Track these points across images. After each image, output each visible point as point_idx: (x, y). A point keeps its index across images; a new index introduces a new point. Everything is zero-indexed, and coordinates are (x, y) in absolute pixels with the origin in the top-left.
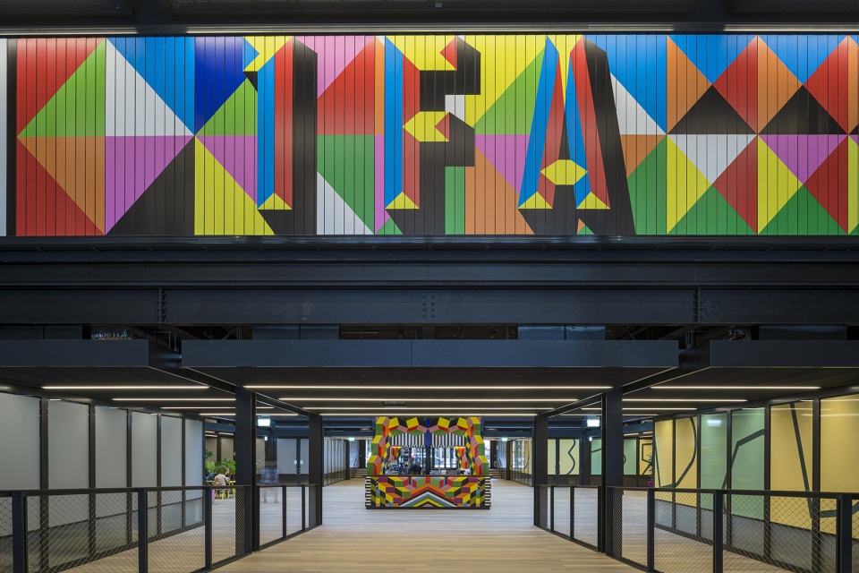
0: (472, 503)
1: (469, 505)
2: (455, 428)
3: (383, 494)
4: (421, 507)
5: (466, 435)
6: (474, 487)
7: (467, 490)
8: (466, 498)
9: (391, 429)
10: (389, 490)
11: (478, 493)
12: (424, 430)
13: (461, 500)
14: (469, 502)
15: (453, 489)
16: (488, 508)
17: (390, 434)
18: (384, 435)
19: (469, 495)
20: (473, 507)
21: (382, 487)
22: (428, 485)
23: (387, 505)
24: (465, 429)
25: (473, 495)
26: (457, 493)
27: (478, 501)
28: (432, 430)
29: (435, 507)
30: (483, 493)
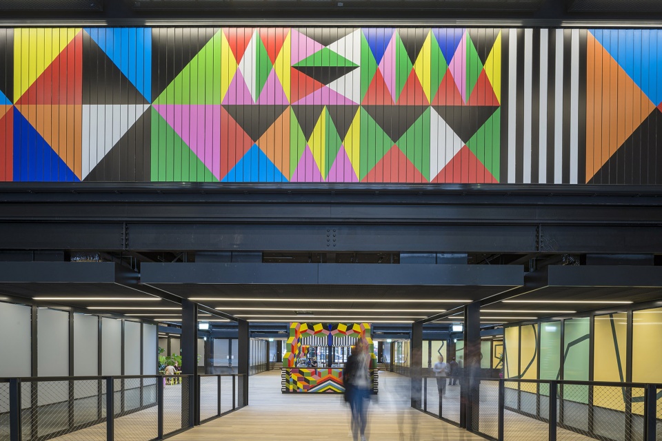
2: (351, 332)
3: (295, 382)
4: (324, 393)
9: (302, 332)
10: (299, 379)
12: (328, 333)
16: (376, 393)
17: (301, 336)
18: (296, 337)
21: (294, 377)
22: (330, 375)
23: (298, 391)
24: (359, 333)
28: (333, 333)
29: (335, 393)
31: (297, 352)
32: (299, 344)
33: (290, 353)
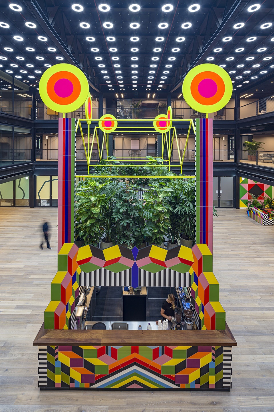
0: (202, 383)
1: (198, 386)
2: (174, 262)
3: (65, 369)
4: (123, 389)
5: (191, 271)
6: (206, 359)
7: (196, 364)
8: (194, 375)
9: (80, 263)
10: (74, 363)
11: (212, 368)
12: (129, 263)
13: (186, 379)
14: (198, 381)
15: (174, 362)
16: (227, 389)
17: (79, 270)
18: (70, 271)
19: (199, 370)
20: (205, 388)
21: (64, 358)
22: (135, 355)
23: (72, 385)
24: (190, 263)
25: (205, 370)
26: (179, 367)
27: (212, 380)
28: (140, 263)
29: (147, 389)
30: (219, 368)
31: (71, 301)
32: (76, 286)
33: (59, 302)
